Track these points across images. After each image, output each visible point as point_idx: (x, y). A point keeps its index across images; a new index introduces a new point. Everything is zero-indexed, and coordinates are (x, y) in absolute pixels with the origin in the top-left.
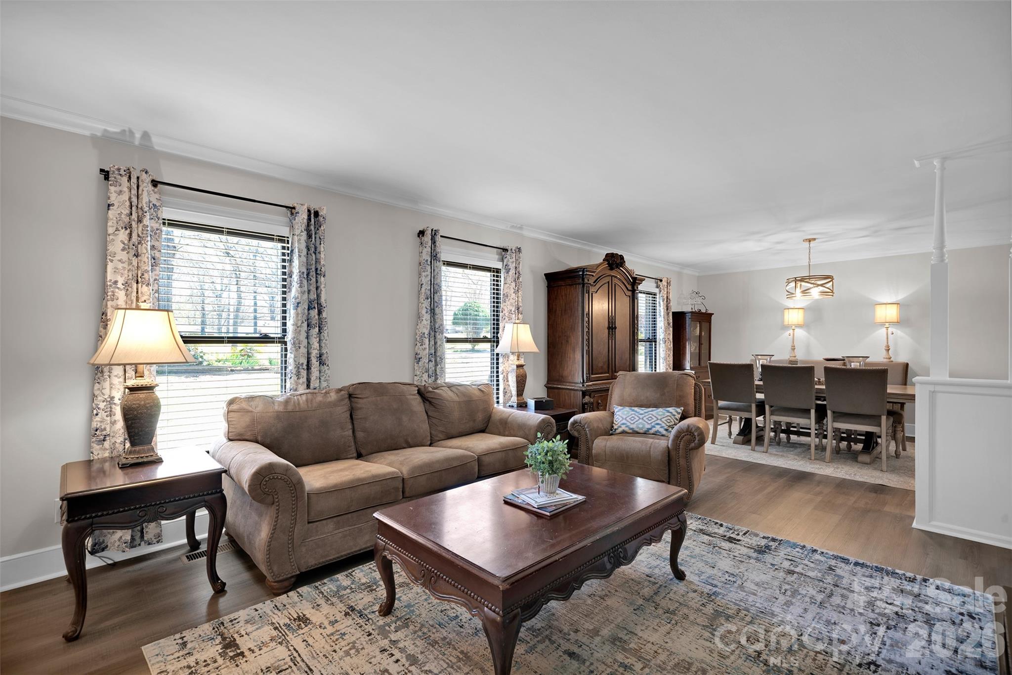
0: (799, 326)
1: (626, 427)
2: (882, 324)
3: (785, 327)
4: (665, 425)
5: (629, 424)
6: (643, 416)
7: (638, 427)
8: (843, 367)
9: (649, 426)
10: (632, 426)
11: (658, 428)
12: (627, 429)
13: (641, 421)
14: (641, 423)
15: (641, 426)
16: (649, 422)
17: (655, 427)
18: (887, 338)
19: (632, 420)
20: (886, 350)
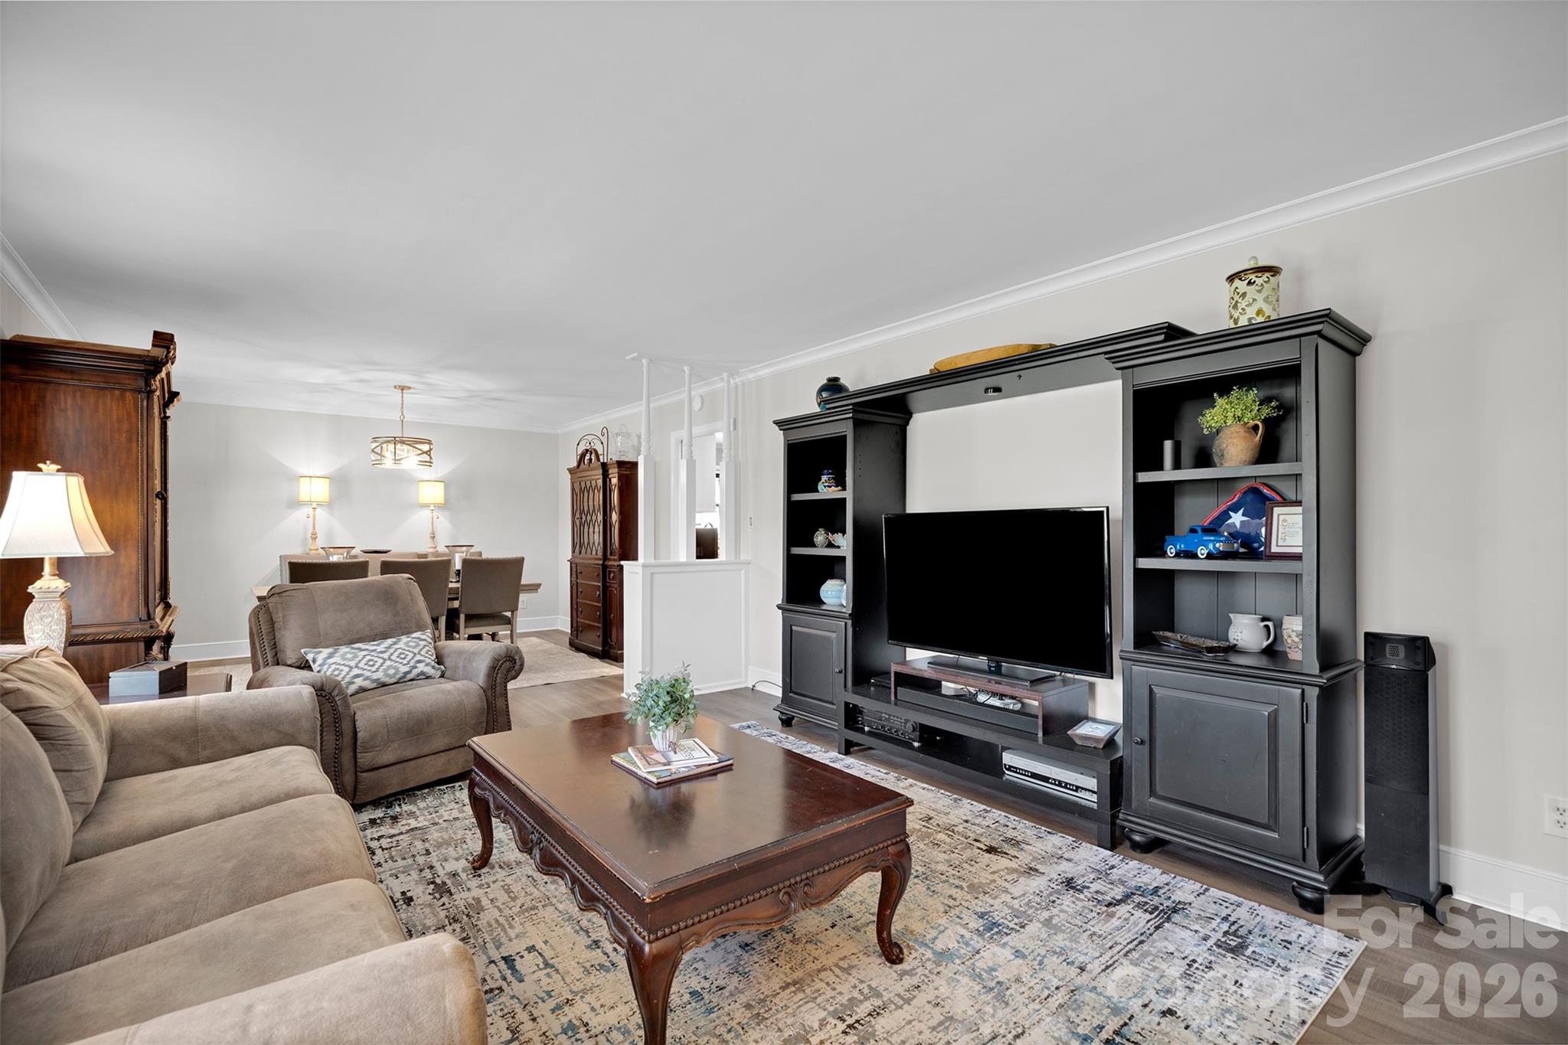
0: (320, 505)
1: (365, 679)
2: (427, 506)
3: (296, 504)
4: (430, 661)
5: (368, 674)
6: (388, 654)
7: (387, 675)
8: (478, 558)
9: (406, 669)
10: (375, 676)
11: (421, 667)
12: (367, 684)
13: (388, 663)
14: (390, 667)
15: (392, 672)
16: (405, 662)
17: (416, 667)
18: (433, 523)
19: (373, 666)
20: (431, 537)
